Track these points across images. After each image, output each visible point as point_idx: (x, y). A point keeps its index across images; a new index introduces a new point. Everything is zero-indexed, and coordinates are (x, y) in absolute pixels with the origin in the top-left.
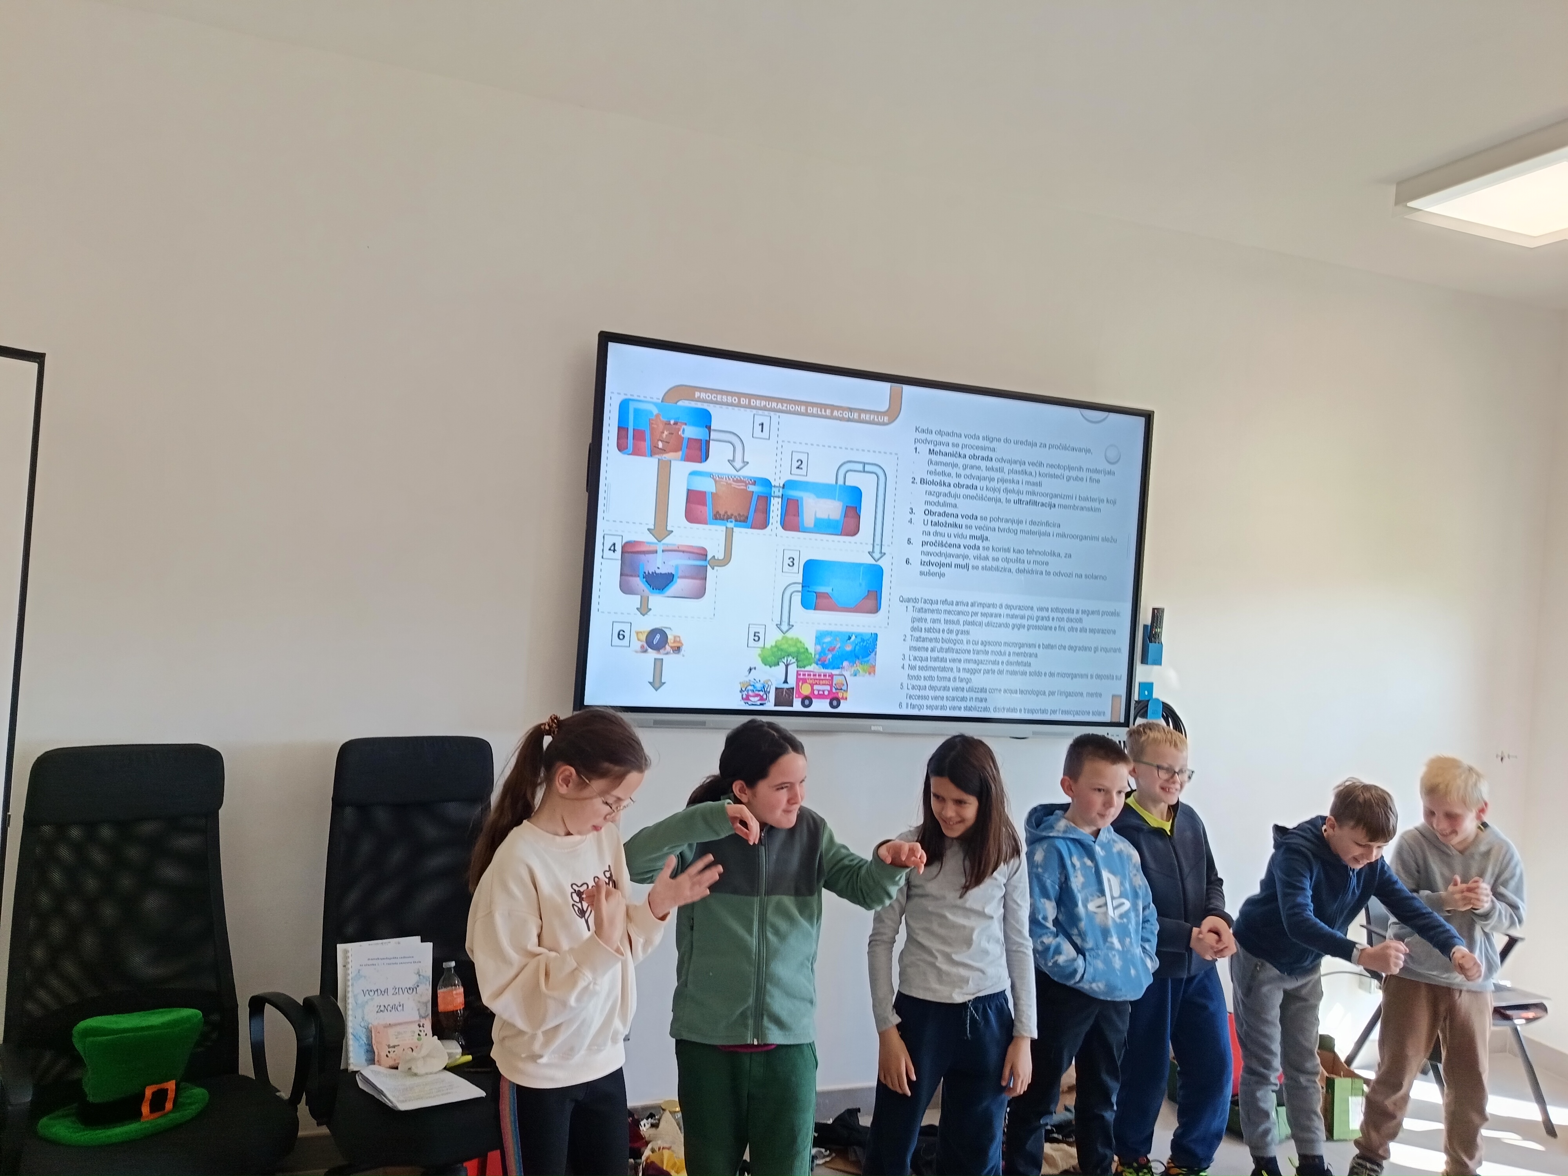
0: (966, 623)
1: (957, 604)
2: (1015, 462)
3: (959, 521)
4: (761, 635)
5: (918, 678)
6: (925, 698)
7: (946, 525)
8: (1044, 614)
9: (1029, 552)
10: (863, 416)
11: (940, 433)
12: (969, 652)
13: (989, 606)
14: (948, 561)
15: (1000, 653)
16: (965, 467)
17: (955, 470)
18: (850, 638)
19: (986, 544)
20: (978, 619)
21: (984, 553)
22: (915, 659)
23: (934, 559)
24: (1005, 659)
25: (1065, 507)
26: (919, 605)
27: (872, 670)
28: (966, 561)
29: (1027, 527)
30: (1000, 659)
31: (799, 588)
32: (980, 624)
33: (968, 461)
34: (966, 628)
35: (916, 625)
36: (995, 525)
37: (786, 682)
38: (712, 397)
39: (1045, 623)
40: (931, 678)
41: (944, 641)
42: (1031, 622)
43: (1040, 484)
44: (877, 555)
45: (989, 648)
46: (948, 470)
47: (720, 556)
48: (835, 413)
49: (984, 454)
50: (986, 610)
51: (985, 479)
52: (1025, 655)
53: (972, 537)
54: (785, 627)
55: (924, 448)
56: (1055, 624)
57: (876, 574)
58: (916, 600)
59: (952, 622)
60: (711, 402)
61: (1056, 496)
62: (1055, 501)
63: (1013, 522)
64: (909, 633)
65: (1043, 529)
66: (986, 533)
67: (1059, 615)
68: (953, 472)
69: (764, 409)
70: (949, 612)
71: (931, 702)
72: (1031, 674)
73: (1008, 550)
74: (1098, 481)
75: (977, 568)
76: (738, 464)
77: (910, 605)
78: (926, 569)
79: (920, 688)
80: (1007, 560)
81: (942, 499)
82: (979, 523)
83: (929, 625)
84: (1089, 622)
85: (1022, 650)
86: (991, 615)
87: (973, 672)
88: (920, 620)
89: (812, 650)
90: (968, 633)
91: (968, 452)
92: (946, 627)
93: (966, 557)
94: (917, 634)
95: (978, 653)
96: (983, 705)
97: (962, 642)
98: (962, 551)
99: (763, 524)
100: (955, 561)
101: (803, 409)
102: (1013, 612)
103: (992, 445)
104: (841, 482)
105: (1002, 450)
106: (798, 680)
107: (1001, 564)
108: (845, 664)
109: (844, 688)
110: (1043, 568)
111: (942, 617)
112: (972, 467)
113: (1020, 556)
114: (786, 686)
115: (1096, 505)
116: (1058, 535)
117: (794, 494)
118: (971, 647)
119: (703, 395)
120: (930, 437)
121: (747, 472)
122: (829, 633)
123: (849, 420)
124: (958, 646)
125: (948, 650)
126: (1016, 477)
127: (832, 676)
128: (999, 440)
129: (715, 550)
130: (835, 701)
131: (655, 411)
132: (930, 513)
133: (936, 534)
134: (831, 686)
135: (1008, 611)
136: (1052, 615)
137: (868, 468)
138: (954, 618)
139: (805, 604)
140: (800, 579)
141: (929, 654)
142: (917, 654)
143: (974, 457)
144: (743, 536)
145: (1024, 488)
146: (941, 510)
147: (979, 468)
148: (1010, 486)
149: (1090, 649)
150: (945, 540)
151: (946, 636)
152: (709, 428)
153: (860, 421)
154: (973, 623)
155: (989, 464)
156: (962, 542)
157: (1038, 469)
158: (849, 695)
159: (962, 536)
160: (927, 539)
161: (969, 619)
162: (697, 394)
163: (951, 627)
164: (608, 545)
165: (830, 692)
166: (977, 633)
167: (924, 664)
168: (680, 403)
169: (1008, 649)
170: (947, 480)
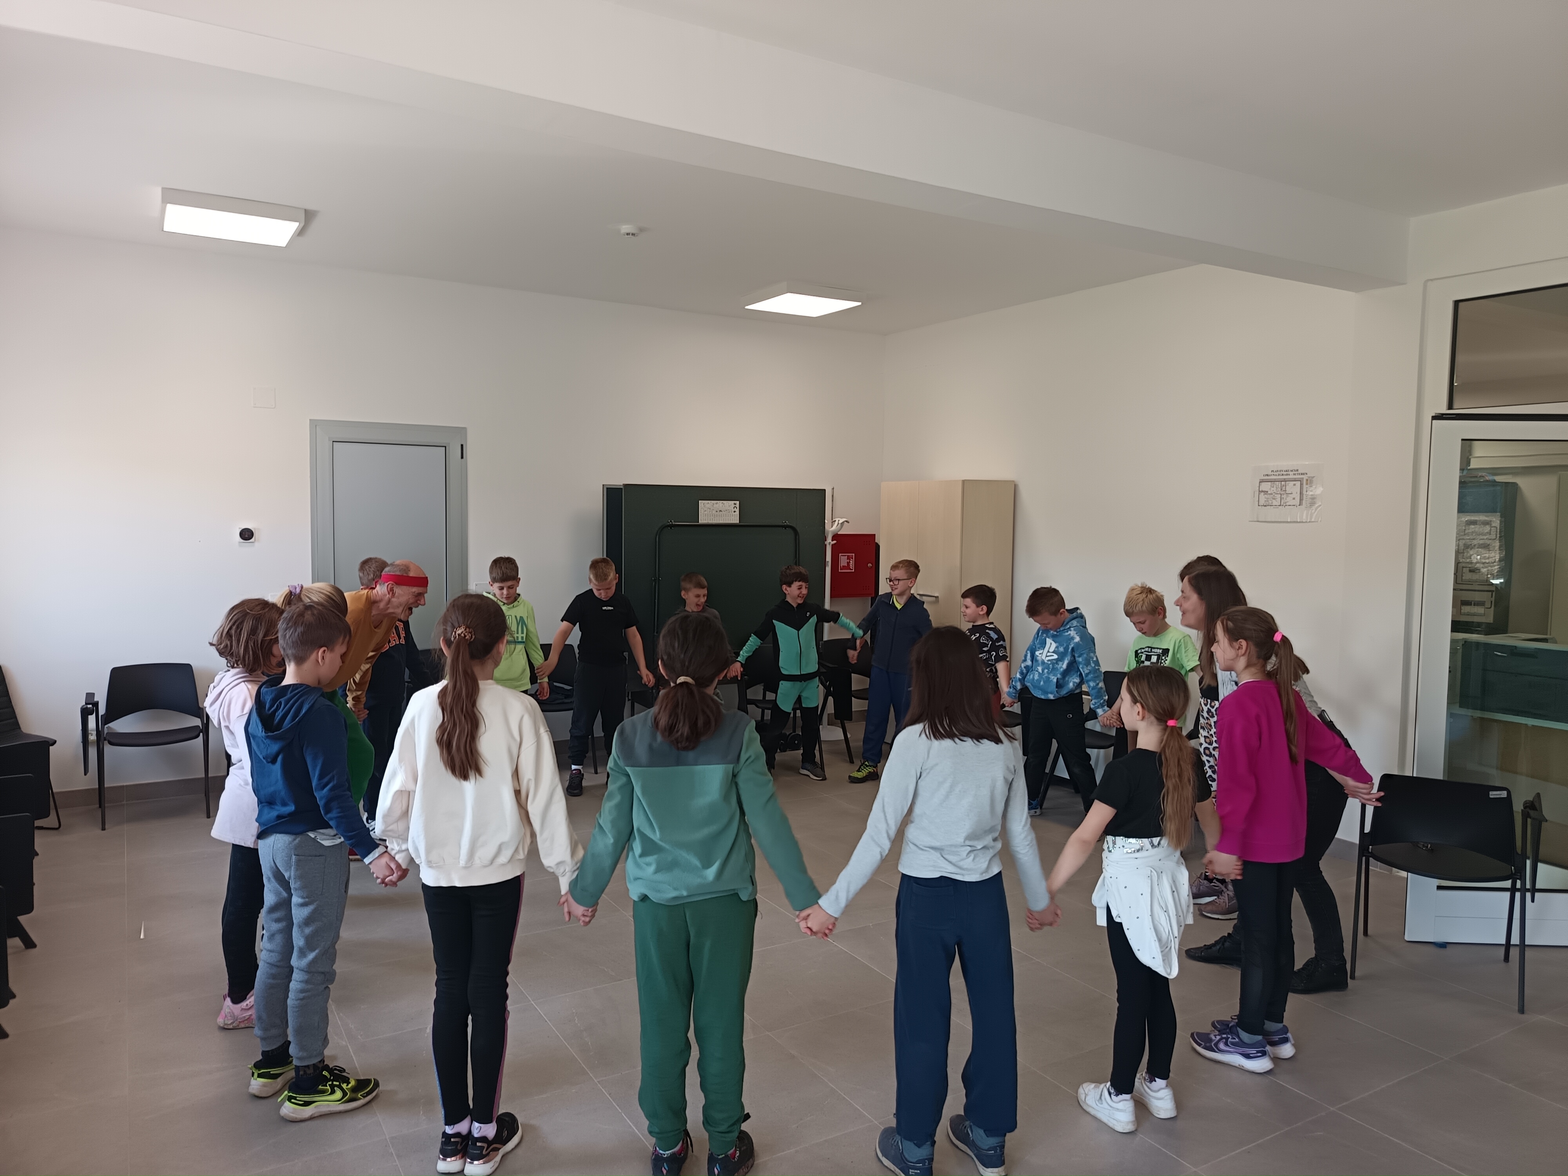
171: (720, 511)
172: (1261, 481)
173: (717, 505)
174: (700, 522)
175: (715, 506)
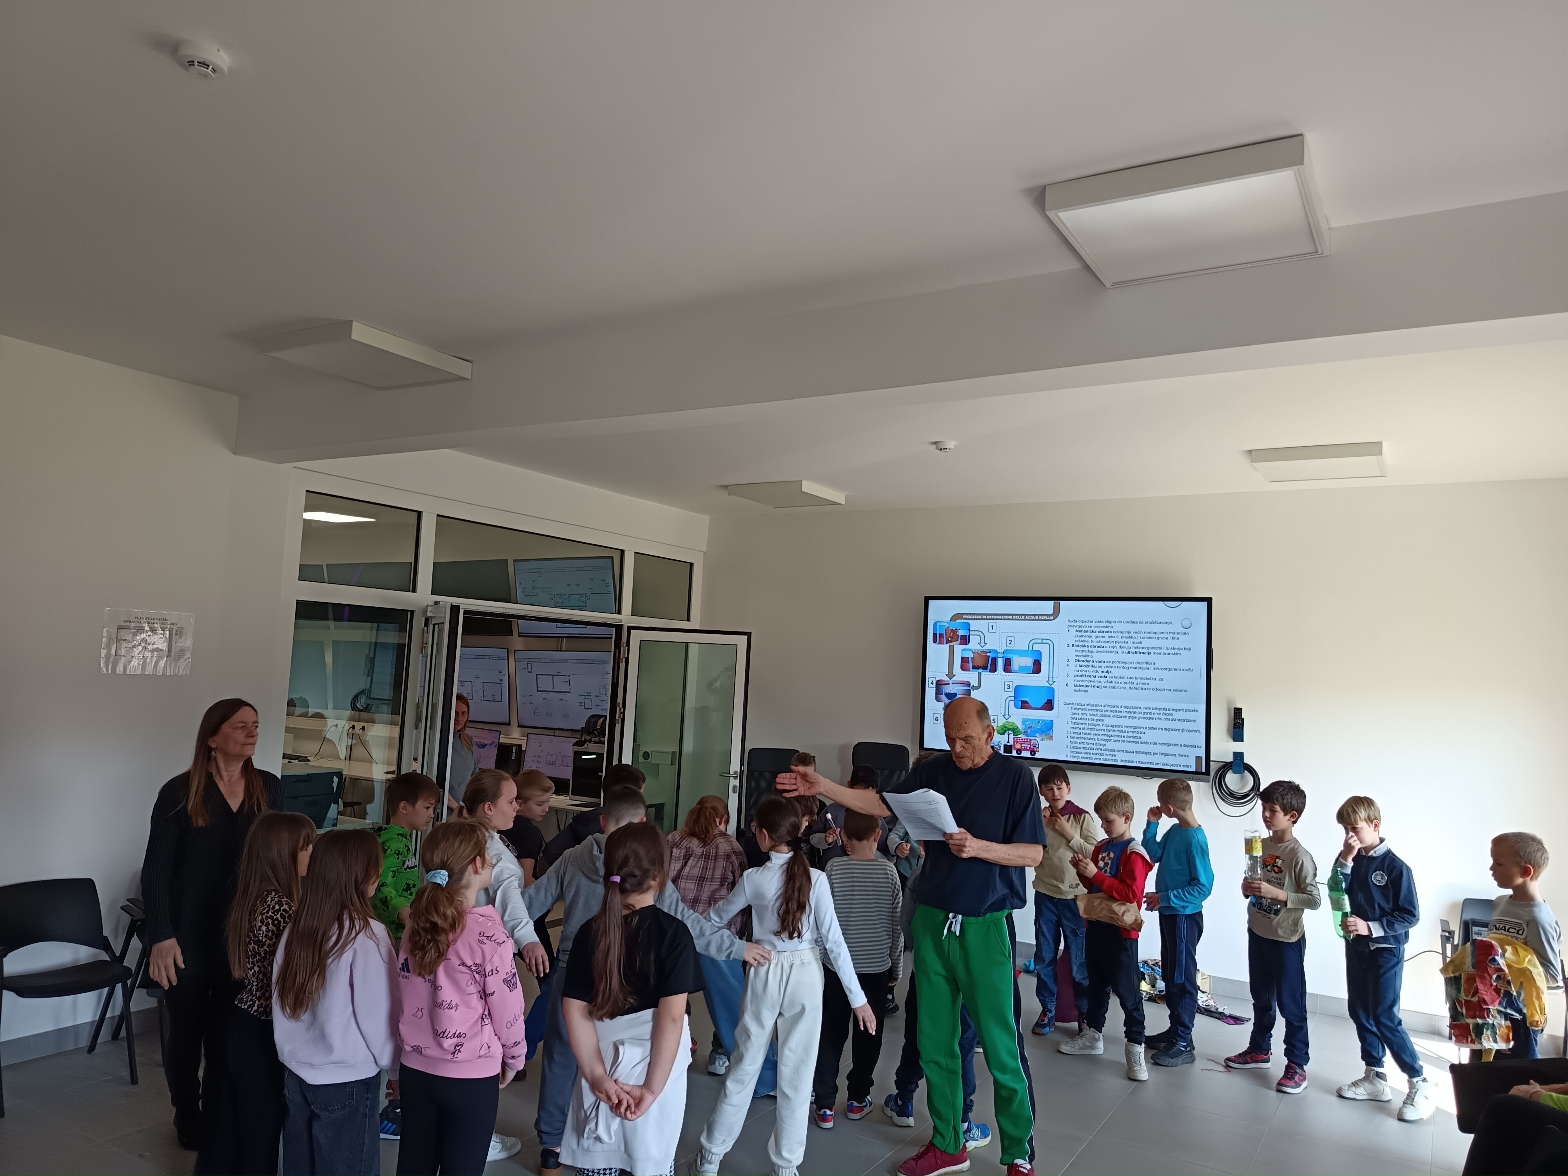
0: (1101, 715)
1: (1096, 706)
2: (1125, 632)
3: (1094, 664)
4: (996, 720)
5: (1076, 743)
6: (1080, 753)
7: (1087, 666)
8: (1148, 711)
9: (1136, 678)
10: (1040, 617)
11: (1082, 622)
12: (1104, 730)
13: (1114, 707)
14: (1090, 684)
15: (1122, 731)
16: (1096, 637)
17: (1091, 639)
18: (1039, 722)
19: (1110, 675)
20: (1108, 713)
21: (1110, 680)
22: (1074, 733)
23: (1081, 684)
24: (1126, 734)
25: (1157, 654)
26: (1074, 707)
27: (1051, 738)
28: (1100, 684)
29: (1135, 665)
30: (1122, 734)
31: (1013, 698)
32: (1109, 716)
33: (1097, 634)
34: (1102, 718)
35: (1073, 716)
36: (1114, 665)
37: (1008, 742)
38: (970, 617)
39: (1149, 716)
40: (1083, 743)
41: (1089, 724)
42: (1140, 715)
43: (1141, 643)
44: (1051, 682)
45: (1115, 729)
46: (1086, 639)
47: (976, 685)
48: (1027, 617)
49: (1107, 630)
50: (1113, 709)
51: (1107, 642)
52: (1138, 732)
53: (1102, 672)
54: (1007, 717)
55: (1073, 630)
56: (1156, 716)
57: (1052, 690)
58: (1073, 704)
59: (1094, 715)
60: (970, 619)
61: (1151, 648)
62: (1150, 651)
63: (1126, 663)
64: (1070, 720)
65: (1144, 666)
66: (1110, 670)
67: (1158, 712)
68: (1090, 640)
69: (993, 619)
70: (1092, 710)
71: (1083, 755)
72: (1141, 743)
73: (1124, 678)
74: (1178, 639)
75: (1106, 687)
76: (982, 644)
77: (1070, 706)
78: (1077, 688)
79: (1077, 748)
80: (1124, 683)
81: (1084, 654)
82: (1106, 664)
83: (1081, 716)
84: (1177, 715)
85: (1135, 730)
86: (1116, 712)
87: (1107, 741)
88: (1075, 714)
89: (1020, 728)
90: (1103, 720)
91: (1097, 629)
92: (1090, 717)
93: (1100, 682)
94: (1074, 721)
95: (1109, 731)
96: (1114, 758)
97: (1099, 725)
98: (1097, 679)
99: (994, 669)
100: (1093, 684)
101: (1011, 617)
102: (1129, 710)
103: (1111, 625)
104: (1031, 649)
105: (1117, 627)
106: (1014, 742)
107: (1120, 685)
108: (1037, 735)
109: (1037, 746)
110: (1146, 687)
111: (1088, 712)
112: (1100, 637)
113: (1131, 680)
114: (1008, 744)
115: (1177, 651)
116: (1154, 668)
117: (1009, 656)
118: (1105, 728)
119: (967, 617)
120: (1075, 624)
121: (986, 648)
122: (1027, 720)
123: (1033, 620)
124: (1097, 727)
125: (1091, 729)
126: (1126, 640)
127: (1030, 740)
128: (1115, 622)
129: (974, 683)
130: (1033, 752)
131: (947, 626)
132: (1078, 661)
133: (1082, 671)
134: (1031, 745)
135: (1126, 710)
136: (1153, 711)
137: (1044, 641)
138: (1095, 713)
139: (1016, 707)
140: (1013, 694)
141: (1081, 731)
142: (1075, 731)
143: (1101, 632)
144: (986, 675)
145: (1131, 645)
146: (1084, 659)
147: (1104, 637)
148: (1123, 645)
149: (1179, 730)
150: (1087, 674)
151: (1090, 722)
152: (969, 630)
153: (1039, 620)
154: (1105, 716)
155: (1110, 634)
156: (1097, 674)
157: (1139, 635)
158: (1039, 750)
159: (1097, 671)
160: (1077, 673)
161: (1103, 713)
162: (964, 616)
163: (1093, 717)
164: (930, 682)
165: (1030, 748)
166: (1107, 721)
167: (1079, 736)
168: (957, 621)
169: (1127, 730)
170: (1086, 644)
172: (120, 628)
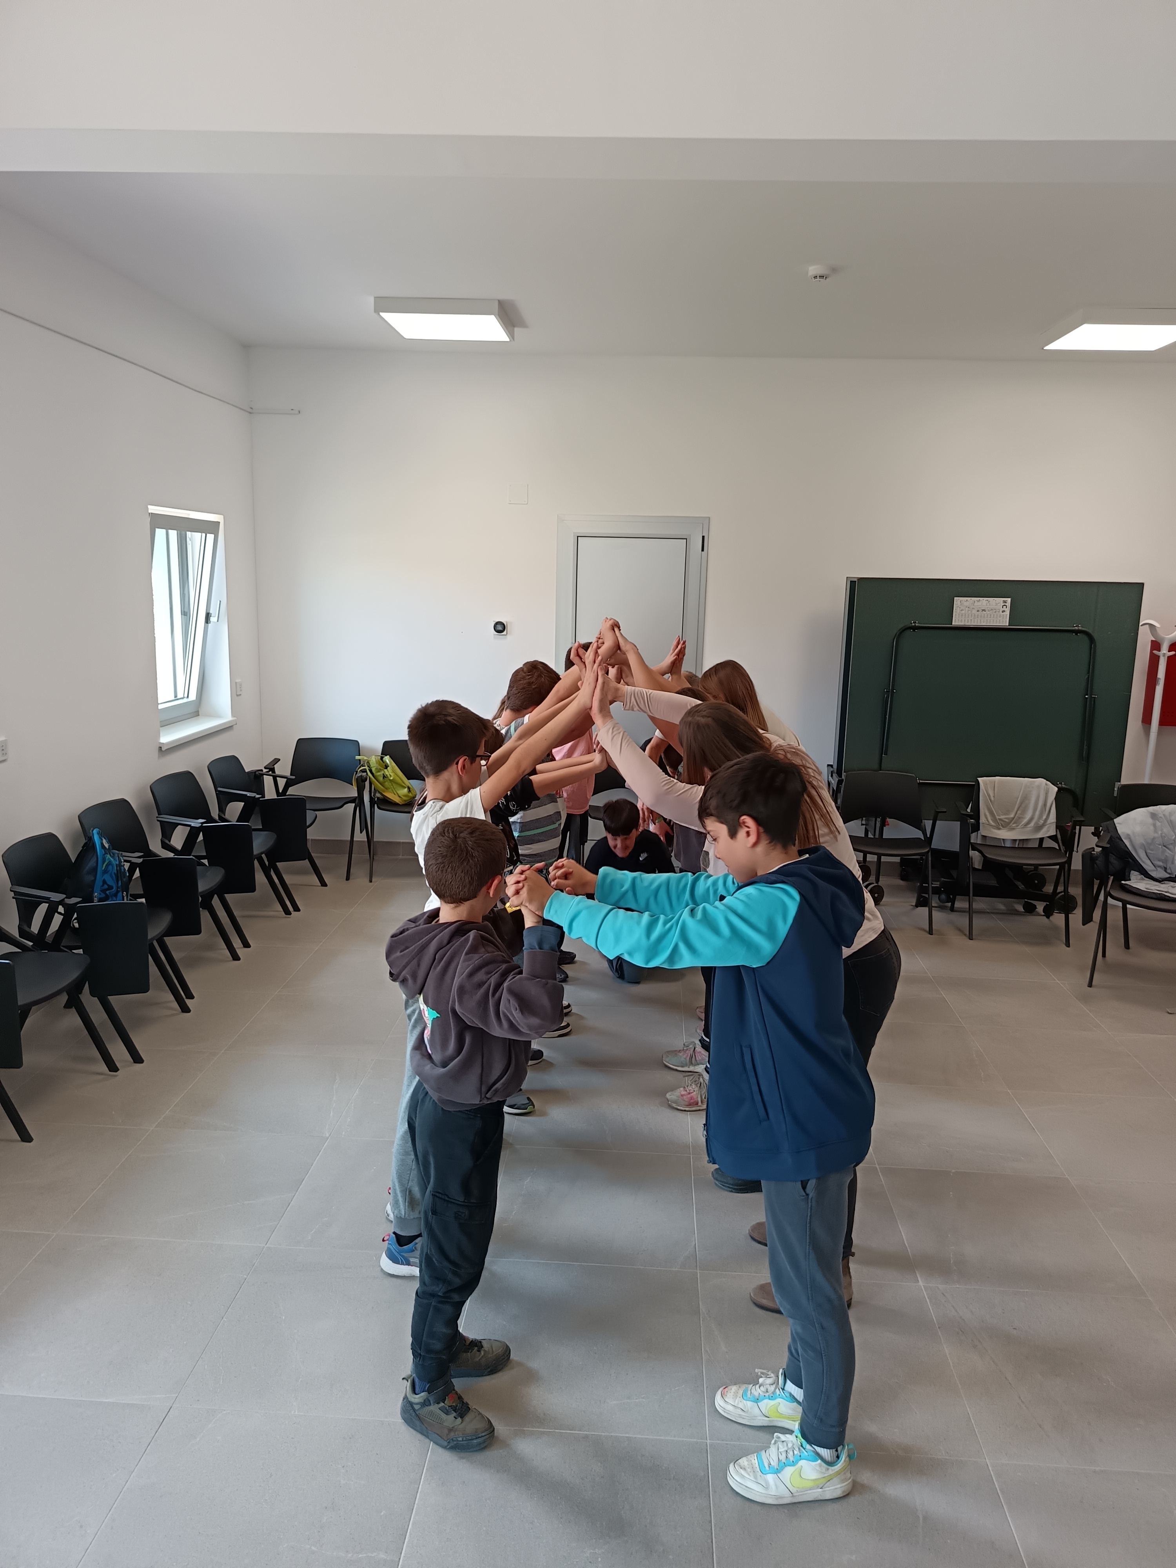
171: (983, 610)
173: (980, 603)
174: (953, 624)
175: (976, 604)
